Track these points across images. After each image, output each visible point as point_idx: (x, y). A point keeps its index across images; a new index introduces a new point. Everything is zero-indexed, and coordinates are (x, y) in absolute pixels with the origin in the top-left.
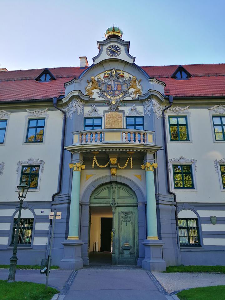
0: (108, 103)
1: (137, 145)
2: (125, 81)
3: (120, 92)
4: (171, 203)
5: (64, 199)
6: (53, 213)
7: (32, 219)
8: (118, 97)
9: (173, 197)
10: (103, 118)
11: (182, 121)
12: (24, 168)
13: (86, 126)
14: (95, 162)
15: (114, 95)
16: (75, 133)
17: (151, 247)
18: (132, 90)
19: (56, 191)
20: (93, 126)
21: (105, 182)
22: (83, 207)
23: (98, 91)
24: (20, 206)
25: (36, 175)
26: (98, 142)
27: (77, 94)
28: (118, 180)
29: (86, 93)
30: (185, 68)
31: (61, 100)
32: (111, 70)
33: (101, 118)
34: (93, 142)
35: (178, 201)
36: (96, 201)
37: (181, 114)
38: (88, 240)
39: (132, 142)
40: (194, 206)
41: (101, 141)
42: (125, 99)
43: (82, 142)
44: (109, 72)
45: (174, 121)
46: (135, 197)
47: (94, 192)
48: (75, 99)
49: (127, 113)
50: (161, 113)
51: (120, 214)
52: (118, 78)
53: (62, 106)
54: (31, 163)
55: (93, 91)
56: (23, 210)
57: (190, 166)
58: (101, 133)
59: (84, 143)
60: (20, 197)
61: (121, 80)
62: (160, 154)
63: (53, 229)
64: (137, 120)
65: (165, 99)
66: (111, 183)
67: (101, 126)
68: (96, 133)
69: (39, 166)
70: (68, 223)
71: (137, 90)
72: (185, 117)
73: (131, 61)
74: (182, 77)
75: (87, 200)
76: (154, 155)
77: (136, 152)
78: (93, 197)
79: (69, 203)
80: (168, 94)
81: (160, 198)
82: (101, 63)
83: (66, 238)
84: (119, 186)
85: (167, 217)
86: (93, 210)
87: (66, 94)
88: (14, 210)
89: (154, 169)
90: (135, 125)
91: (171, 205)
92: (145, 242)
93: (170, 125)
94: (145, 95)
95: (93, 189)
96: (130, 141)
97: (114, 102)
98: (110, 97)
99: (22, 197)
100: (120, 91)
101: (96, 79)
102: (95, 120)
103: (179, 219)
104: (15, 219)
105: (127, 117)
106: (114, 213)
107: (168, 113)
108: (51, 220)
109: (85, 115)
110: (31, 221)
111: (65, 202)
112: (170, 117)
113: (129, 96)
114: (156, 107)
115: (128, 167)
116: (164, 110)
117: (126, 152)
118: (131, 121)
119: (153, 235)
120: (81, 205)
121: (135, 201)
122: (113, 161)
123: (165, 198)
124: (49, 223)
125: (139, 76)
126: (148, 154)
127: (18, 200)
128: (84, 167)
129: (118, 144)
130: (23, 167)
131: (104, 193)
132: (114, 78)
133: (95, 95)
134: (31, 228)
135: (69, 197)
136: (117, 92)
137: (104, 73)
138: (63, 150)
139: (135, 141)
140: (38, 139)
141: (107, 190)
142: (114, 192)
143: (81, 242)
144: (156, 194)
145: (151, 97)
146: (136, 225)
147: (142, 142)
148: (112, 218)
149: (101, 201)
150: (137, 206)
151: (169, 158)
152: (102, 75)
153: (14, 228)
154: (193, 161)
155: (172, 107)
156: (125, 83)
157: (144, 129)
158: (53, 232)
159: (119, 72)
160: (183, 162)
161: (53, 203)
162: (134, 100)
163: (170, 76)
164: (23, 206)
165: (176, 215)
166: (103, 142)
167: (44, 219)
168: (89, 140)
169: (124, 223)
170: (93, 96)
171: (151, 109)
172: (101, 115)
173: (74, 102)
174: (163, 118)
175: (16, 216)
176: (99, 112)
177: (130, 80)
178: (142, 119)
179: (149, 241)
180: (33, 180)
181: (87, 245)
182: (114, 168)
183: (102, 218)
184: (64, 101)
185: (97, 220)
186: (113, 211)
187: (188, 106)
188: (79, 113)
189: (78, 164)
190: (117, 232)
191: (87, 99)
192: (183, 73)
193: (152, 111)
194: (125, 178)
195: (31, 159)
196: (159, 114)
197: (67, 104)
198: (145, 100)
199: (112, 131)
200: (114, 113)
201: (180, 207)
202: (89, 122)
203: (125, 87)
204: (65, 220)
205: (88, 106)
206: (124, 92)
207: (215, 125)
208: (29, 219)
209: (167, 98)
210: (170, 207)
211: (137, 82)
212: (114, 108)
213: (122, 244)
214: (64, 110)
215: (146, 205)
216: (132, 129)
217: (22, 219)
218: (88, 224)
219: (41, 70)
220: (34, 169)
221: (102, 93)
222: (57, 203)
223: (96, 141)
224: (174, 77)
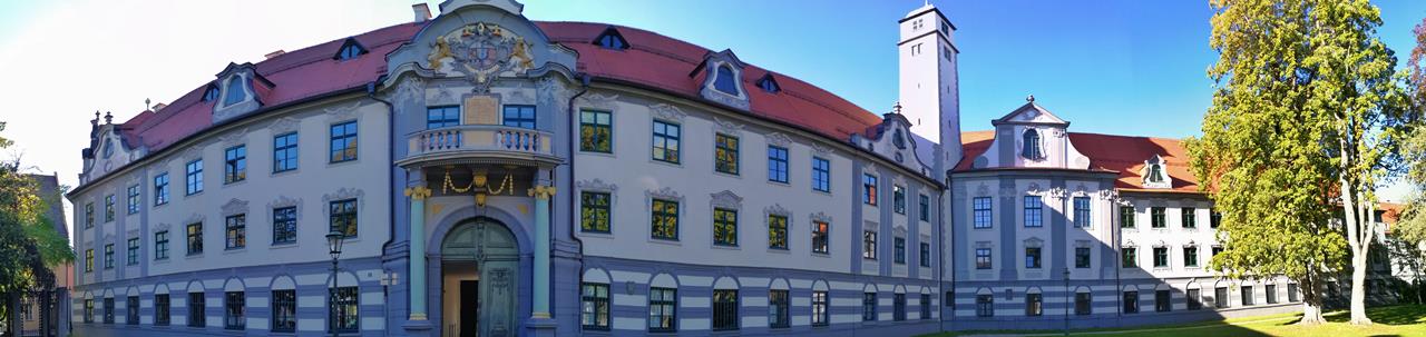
0: (472, 80)
1: (523, 154)
2: (503, 45)
3: (494, 62)
4: (574, 256)
5: (401, 249)
6: (387, 276)
7: (356, 288)
8: (490, 71)
9: (578, 245)
10: (461, 107)
11: (603, 119)
12: (334, 206)
13: (430, 122)
14: (448, 184)
15: (482, 66)
16: (411, 135)
17: (537, 331)
18: (515, 60)
19: (387, 239)
20: (443, 121)
21: (466, 217)
22: (430, 261)
23: (452, 60)
24: (335, 267)
25: (354, 214)
26: (453, 148)
27: (410, 69)
28: (488, 215)
29: (429, 66)
30: (619, 30)
31: (382, 84)
32: (477, 24)
33: (458, 106)
34: (444, 149)
35: (584, 253)
36: (451, 251)
37: (604, 107)
38: (439, 321)
39: (513, 148)
40: (609, 263)
41: (457, 147)
42: (502, 75)
43: (423, 150)
44: (473, 28)
45: (588, 118)
46: (514, 244)
47: (447, 236)
48: (405, 79)
49: (505, 100)
50: (567, 101)
51: (490, 273)
52: (490, 38)
53: (383, 93)
54: (343, 196)
55: (441, 61)
56: (339, 275)
57: (609, 195)
58: (458, 132)
59: (427, 151)
60: (332, 252)
61: (496, 42)
62: (562, 171)
63: (390, 303)
64: (524, 111)
65: (576, 78)
66: (475, 219)
67: (458, 120)
68: (449, 133)
69: (355, 200)
70: (408, 290)
71: (526, 60)
72: (610, 113)
73: (515, 11)
74: (612, 45)
75: (437, 250)
76: (551, 172)
77: (521, 167)
78: (446, 245)
79: (408, 257)
80: (584, 71)
81: (557, 247)
82: (456, 13)
83: (408, 317)
84: (489, 224)
85: (566, 280)
86: (448, 268)
87: (390, 72)
88: (327, 275)
89: (551, 197)
90: (520, 120)
91: (575, 259)
92: (529, 323)
93: (582, 124)
94: (539, 70)
95: (446, 230)
96: (509, 147)
97: (482, 79)
98: (473, 71)
99: (335, 252)
100: (493, 60)
101: (446, 39)
102: (447, 110)
103: (585, 284)
104: (330, 290)
105: (505, 106)
106: (480, 273)
107: (579, 104)
108: (386, 287)
109: (427, 104)
110: (354, 292)
111: (401, 255)
112: (582, 110)
113: (510, 70)
114: (559, 92)
115: (505, 192)
116: (573, 98)
117: (500, 166)
118: (513, 112)
119: (541, 312)
120: (427, 259)
121: (514, 251)
122: (480, 180)
123: (565, 247)
124: (383, 294)
125: (531, 37)
126: (540, 171)
127: (329, 258)
128: (428, 192)
129: (487, 151)
130: (332, 203)
131: (465, 237)
132: (481, 38)
133: (447, 67)
134: (356, 303)
135: (408, 246)
136: (487, 63)
137: (461, 30)
138: (392, 166)
139: (518, 147)
140: (349, 156)
141: (469, 232)
142: (481, 235)
143: (429, 324)
144: (550, 240)
145: (550, 74)
146: (515, 293)
147: (531, 150)
148: (476, 282)
149: (461, 251)
150: (519, 260)
151: (576, 180)
152: (458, 34)
153: (331, 303)
154: (614, 188)
155: (586, 94)
156: (504, 47)
157: (535, 128)
158: (390, 308)
159: (491, 28)
160: (597, 188)
161: (384, 258)
162: (519, 78)
163: (591, 41)
164: (339, 266)
165: (581, 276)
166: (461, 148)
167: (374, 286)
168: (436, 146)
169: (496, 289)
170: (442, 70)
171: (550, 94)
172: (458, 102)
173: (406, 83)
174: (571, 111)
175: (331, 285)
176: (454, 97)
177: (513, 43)
178: (532, 110)
179: (534, 320)
180: (349, 223)
181: (439, 329)
182: (481, 193)
183: (462, 282)
184: (387, 84)
185: (454, 285)
186: (479, 268)
187: (617, 96)
188: (416, 101)
189: (419, 189)
190: (484, 306)
191: (431, 75)
192: (615, 38)
193: (551, 99)
194: (499, 210)
195: (343, 190)
196: (563, 104)
197: (392, 89)
198: (539, 78)
199: (477, 128)
200: (482, 98)
201: (587, 263)
202: (435, 114)
203: (503, 55)
204: (404, 287)
205: (433, 87)
206: (501, 62)
207: (655, 134)
208: (351, 288)
209: (579, 78)
210: (572, 261)
211: (525, 46)
212: (484, 89)
213: (492, 326)
214: (388, 100)
215: (533, 258)
216: (513, 127)
217: (339, 289)
218: (439, 291)
219: (342, 40)
220: (348, 206)
221: (459, 62)
222: (390, 257)
223: (449, 147)
224: (597, 43)
